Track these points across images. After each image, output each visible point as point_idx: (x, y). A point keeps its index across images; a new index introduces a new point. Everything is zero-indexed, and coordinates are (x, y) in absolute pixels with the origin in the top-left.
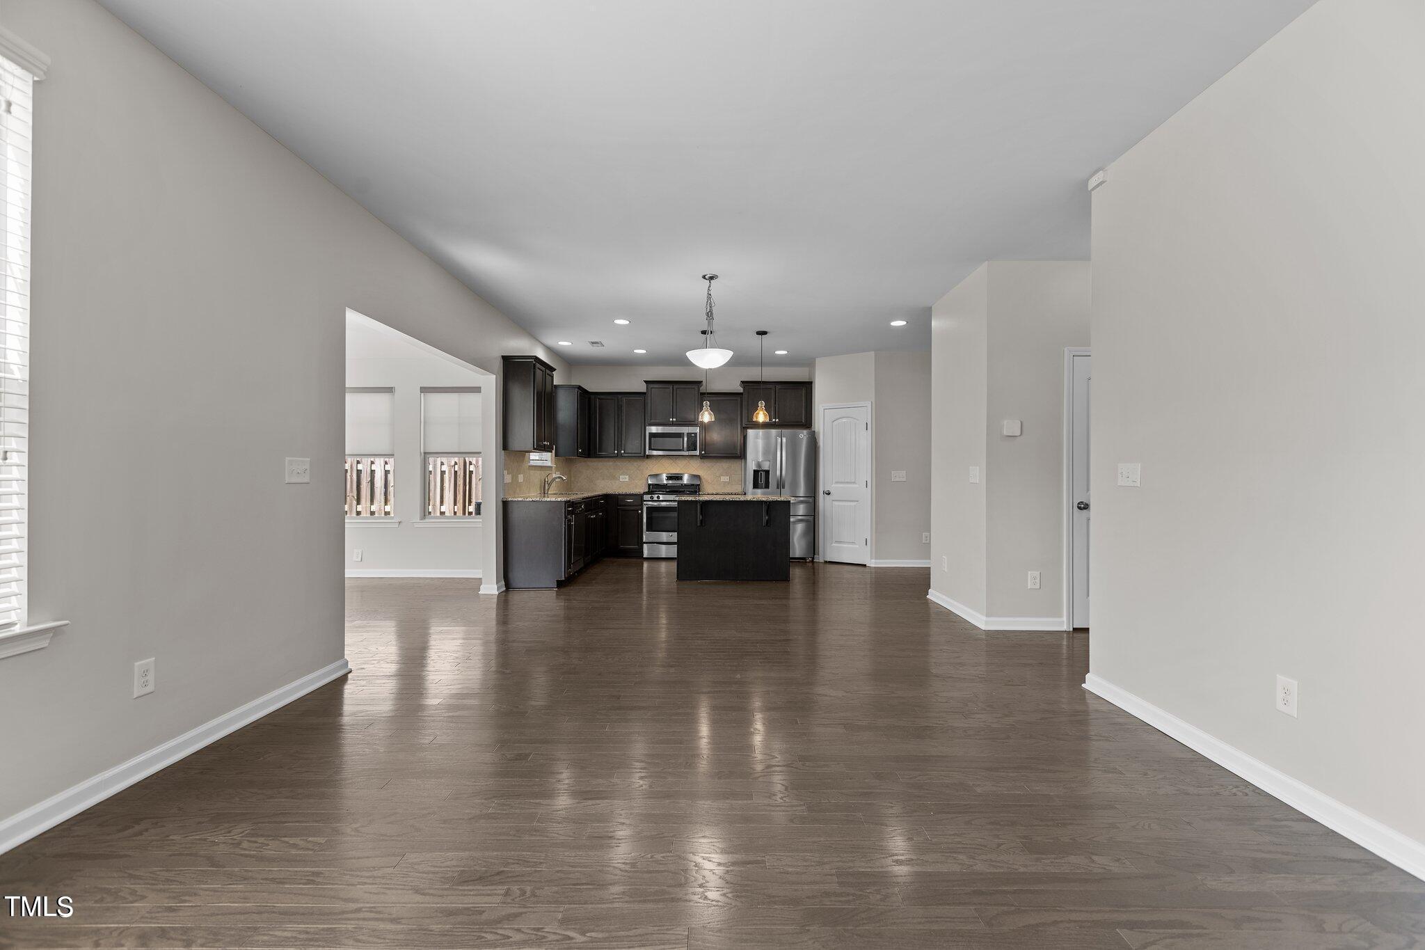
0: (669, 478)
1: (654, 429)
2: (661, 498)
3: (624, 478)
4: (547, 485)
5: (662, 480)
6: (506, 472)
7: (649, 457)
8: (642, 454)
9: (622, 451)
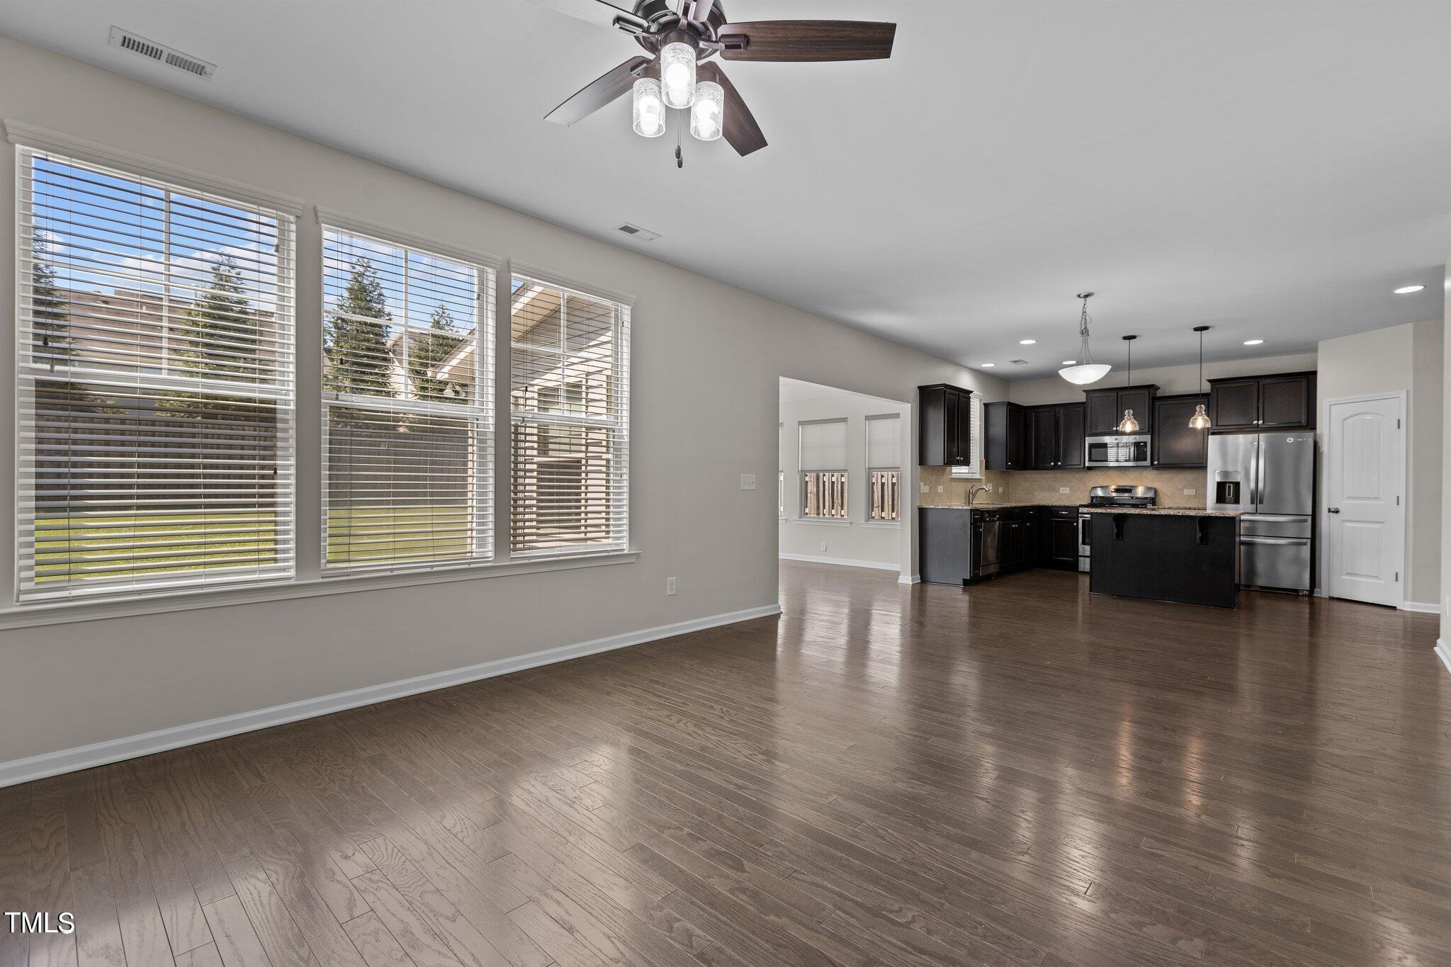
0: (1118, 490)
3: (1065, 490)
4: (971, 496)
5: (1108, 492)
6: (922, 484)
7: (1090, 468)
8: (1082, 466)
9: (1060, 463)
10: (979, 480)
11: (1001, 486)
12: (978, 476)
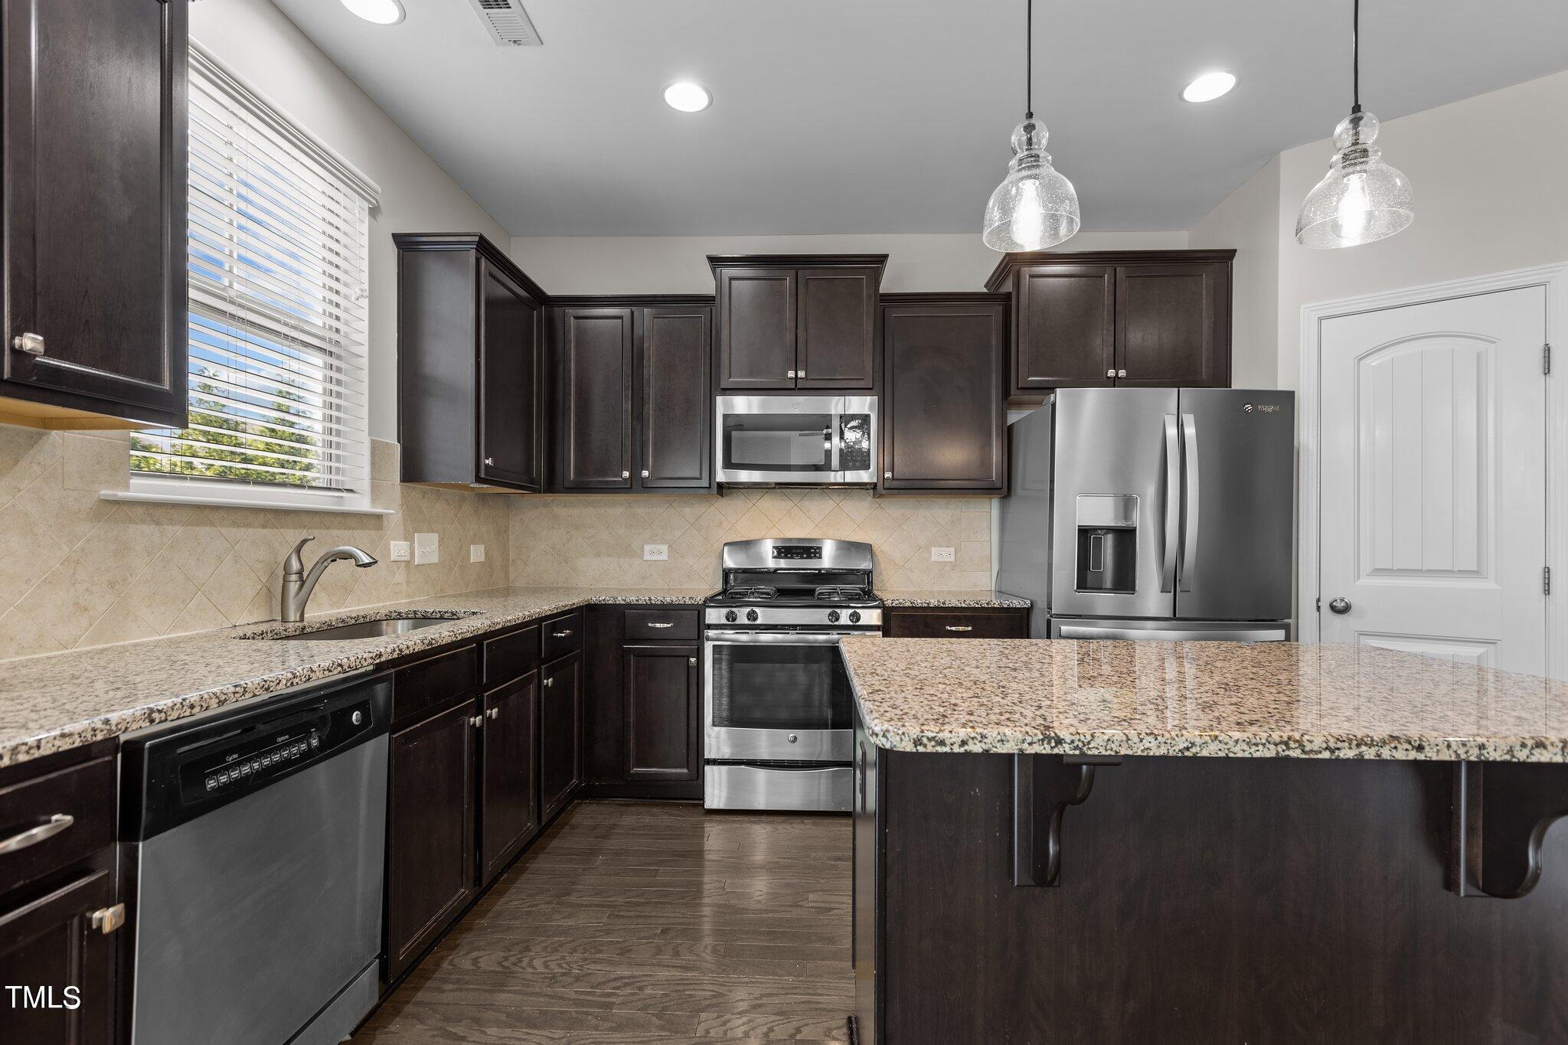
0: (785, 551)
1: (743, 405)
2: (764, 616)
3: (656, 553)
4: (293, 587)
5: (760, 558)
7: (723, 489)
8: (705, 483)
9: (645, 473)
10: (372, 521)
11: (475, 540)
12: (362, 503)
